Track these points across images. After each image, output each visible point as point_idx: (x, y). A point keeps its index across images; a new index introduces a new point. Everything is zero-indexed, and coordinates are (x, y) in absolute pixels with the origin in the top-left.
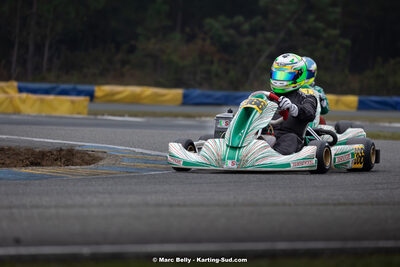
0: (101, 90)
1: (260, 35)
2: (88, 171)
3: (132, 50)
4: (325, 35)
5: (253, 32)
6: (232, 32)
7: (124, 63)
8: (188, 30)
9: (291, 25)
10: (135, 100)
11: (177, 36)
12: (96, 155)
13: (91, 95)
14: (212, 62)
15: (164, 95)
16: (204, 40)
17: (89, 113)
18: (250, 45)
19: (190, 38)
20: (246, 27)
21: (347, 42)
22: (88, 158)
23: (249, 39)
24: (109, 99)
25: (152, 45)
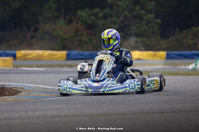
0: (20, 53)
2: (13, 99)
3: (37, 30)
4: (146, 18)
5: (105, 18)
6: (93, 18)
7: (32, 37)
8: (68, 17)
9: (126, 12)
10: (39, 58)
11: (62, 21)
12: (17, 90)
13: (14, 56)
14: (82, 35)
15: (56, 55)
16: (77, 23)
17: (13, 67)
19: (69, 22)
20: (101, 15)
21: (159, 21)
22: (13, 92)
23: (102, 21)
24: (24, 58)
25: (48, 27)
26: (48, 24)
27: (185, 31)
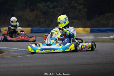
0: (3, 29)
1: (56, 9)
4: (78, 8)
9: (66, 5)
11: (28, 10)
12: (2, 51)
14: (40, 18)
16: (37, 11)
18: (53, 12)
20: (51, 6)
21: (86, 10)
26: (20, 12)
27: (101, 16)
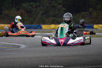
3: (1, 13)
4: (58, 7)
8: (17, 7)
11: (14, 9)
16: (22, 10)
18: (36, 11)
19: (18, 9)
21: (65, 9)
25: (7, 12)
26: (7, 10)
27: (78, 14)
